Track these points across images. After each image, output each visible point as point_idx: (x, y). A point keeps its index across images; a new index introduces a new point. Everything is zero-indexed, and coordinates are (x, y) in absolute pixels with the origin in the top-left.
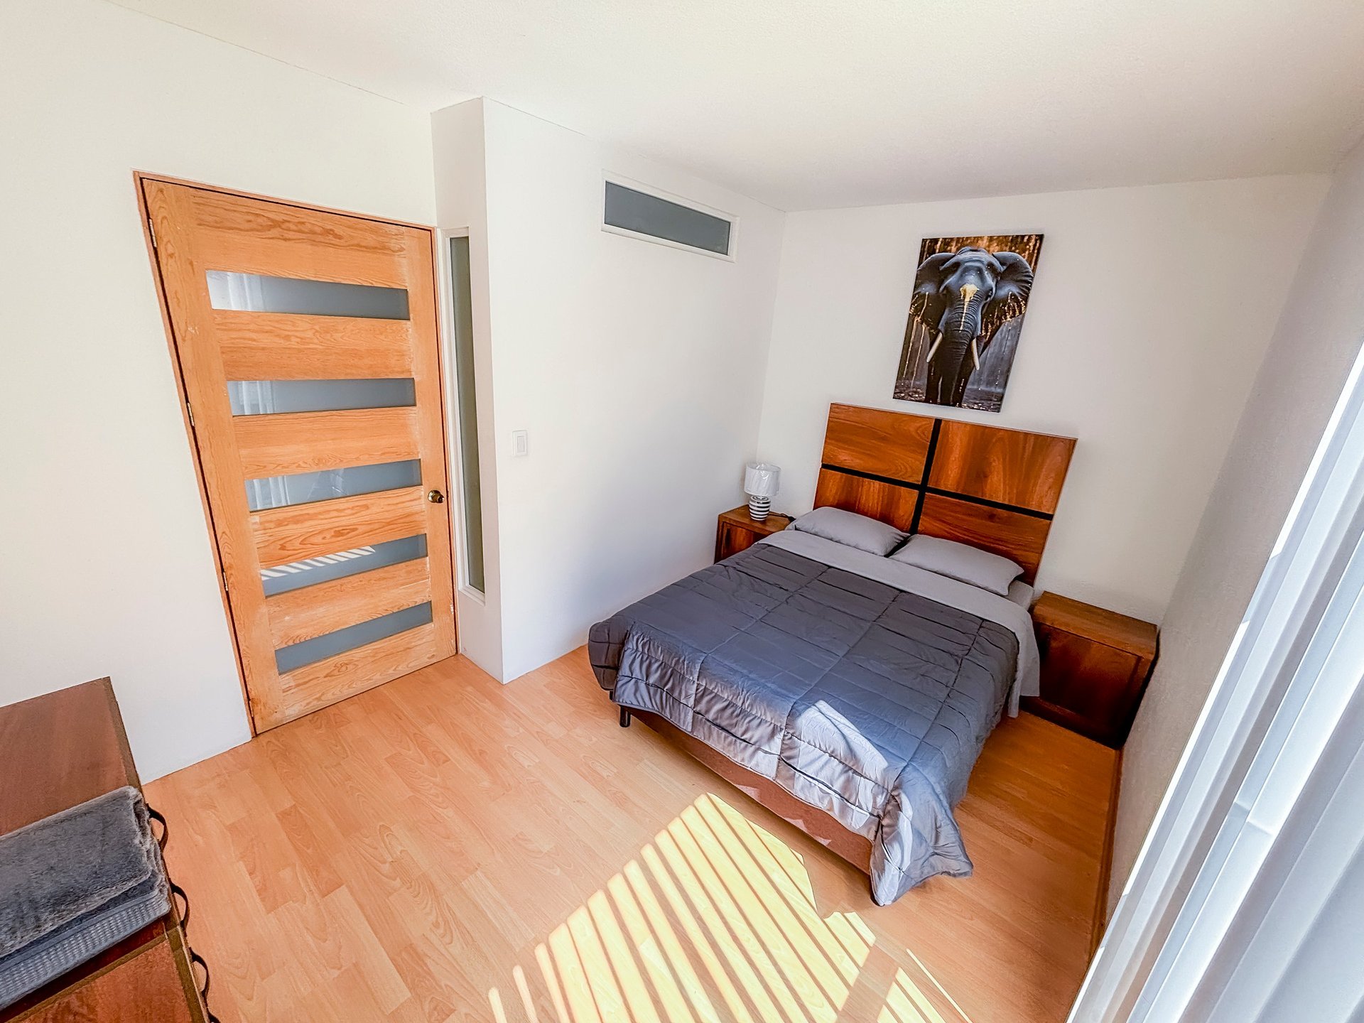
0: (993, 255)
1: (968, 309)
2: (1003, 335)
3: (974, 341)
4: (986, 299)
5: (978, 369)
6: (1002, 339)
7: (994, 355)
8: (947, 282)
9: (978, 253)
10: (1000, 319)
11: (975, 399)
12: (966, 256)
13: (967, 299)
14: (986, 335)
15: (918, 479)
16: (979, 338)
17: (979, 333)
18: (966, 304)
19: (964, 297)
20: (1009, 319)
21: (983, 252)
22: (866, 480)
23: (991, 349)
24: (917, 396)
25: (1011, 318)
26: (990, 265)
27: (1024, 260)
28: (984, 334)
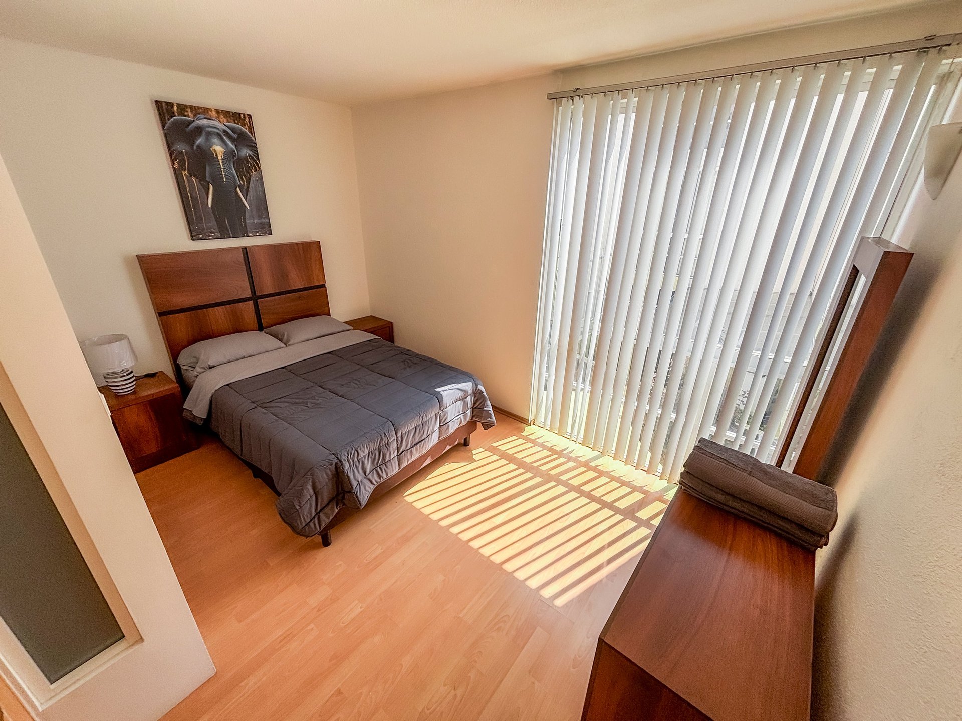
0: (224, 124)
1: (223, 165)
2: (255, 184)
3: (238, 188)
4: (234, 158)
5: (248, 208)
6: (255, 186)
7: (254, 198)
8: (198, 142)
9: (212, 121)
10: (249, 173)
11: (255, 229)
12: (203, 122)
13: (220, 158)
14: (244, 184)
15: (248, 294)
16: (241, 187)
17: (239, 183)
18: (220, 161)
19: (217, 155)
20: (254, 173)
21: (216, 120)
22: (210, 310)
23: (251, 193)
24: (213, 235)
25: (255, 171)
26: (225, 131)
27: (247, 131)
28: (242, 183)
